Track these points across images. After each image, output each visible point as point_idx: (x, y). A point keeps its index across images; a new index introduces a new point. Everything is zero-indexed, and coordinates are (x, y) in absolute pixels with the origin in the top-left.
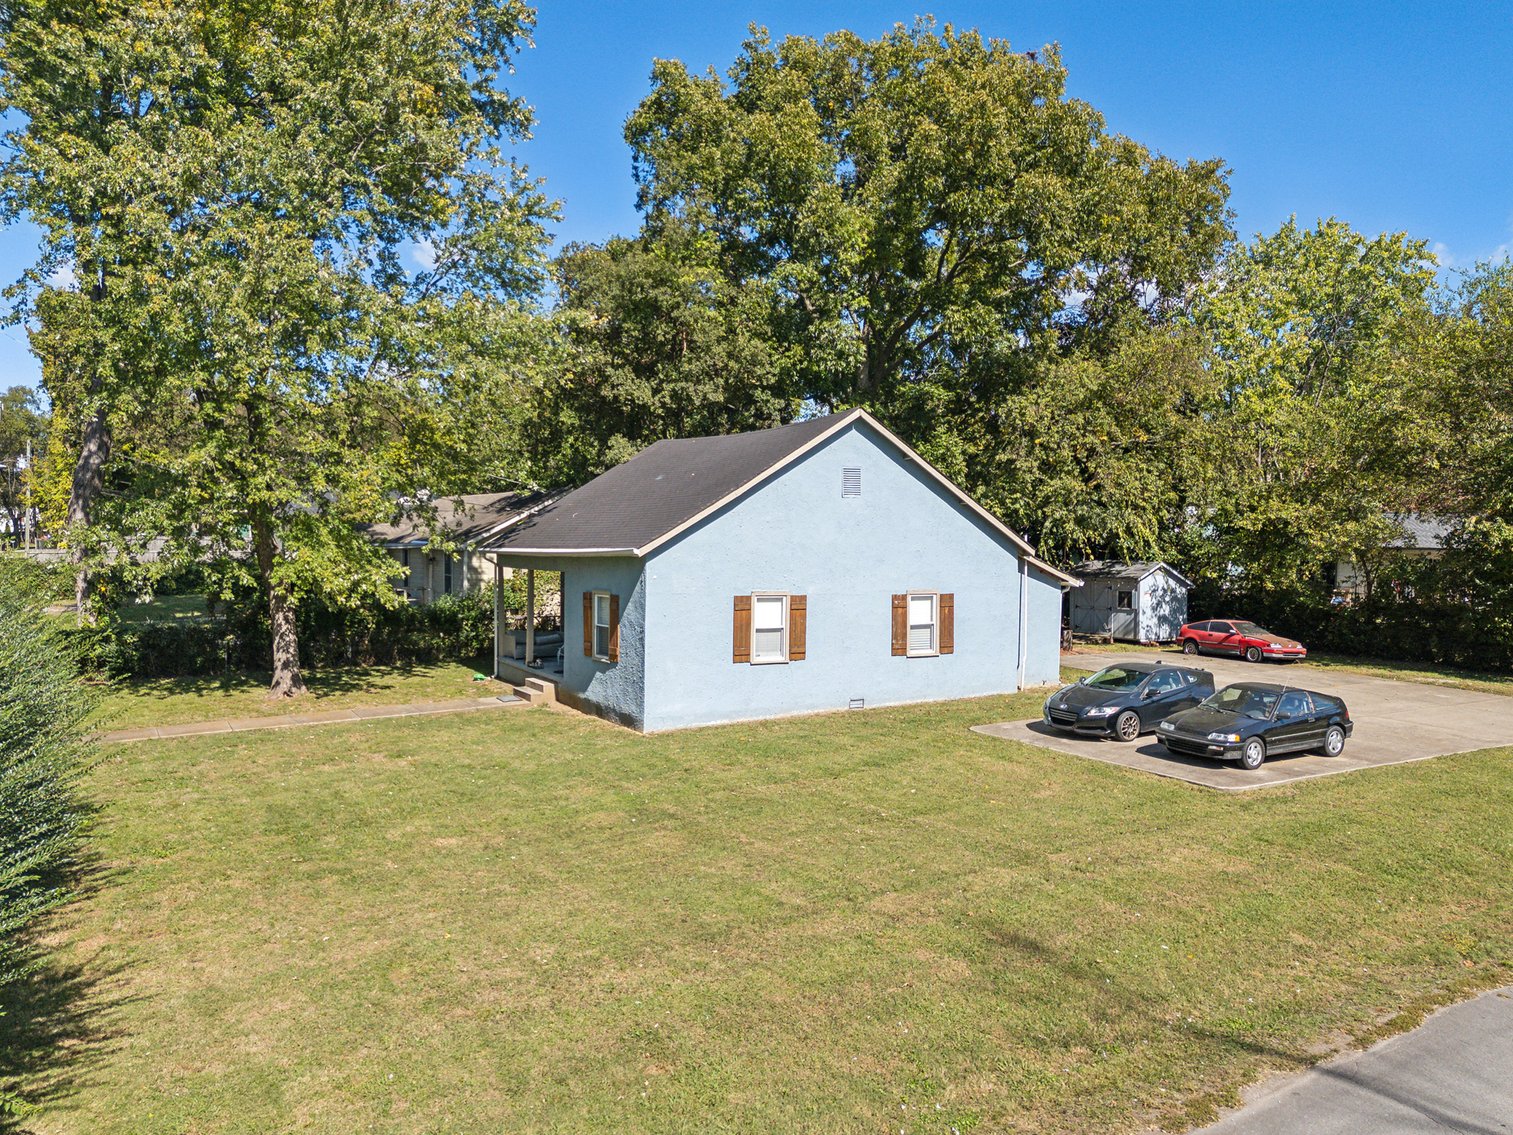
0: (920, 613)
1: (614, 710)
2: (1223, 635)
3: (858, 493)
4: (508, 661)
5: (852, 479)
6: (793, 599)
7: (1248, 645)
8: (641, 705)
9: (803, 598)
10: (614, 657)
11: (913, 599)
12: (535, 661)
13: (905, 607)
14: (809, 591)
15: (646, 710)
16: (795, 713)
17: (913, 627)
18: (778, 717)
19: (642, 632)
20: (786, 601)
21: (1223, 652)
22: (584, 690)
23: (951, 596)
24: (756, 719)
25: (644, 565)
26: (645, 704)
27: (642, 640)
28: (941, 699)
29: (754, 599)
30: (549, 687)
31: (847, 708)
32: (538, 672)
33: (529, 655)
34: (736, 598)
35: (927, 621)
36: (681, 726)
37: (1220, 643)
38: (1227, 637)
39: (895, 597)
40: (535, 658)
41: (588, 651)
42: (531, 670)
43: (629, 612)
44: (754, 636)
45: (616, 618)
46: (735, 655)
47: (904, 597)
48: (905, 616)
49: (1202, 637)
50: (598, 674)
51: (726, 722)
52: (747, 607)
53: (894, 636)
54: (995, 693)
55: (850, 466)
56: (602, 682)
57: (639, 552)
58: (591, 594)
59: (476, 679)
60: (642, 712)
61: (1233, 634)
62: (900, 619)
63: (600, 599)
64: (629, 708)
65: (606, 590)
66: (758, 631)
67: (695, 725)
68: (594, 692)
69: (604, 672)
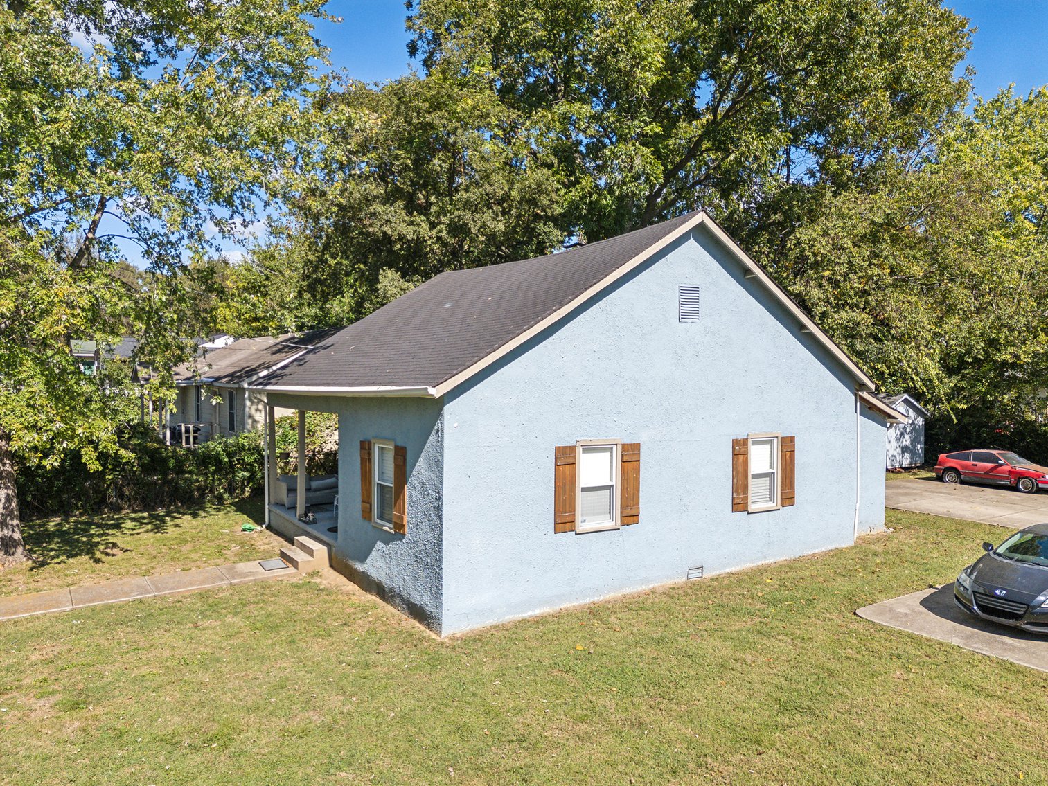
0: (761, 460)
1: (401, 596)
2: (990, 465)
3: (696, 317)
4: (278, 511)
5: (689, 301)
6: (625, 448)
7: (1020, 476)
8: (437, 596)
9: (637, 447)
10: (399, 527)
11: (754, 443)
12: (306, 515)
13: (746, 454)
14: (643, 438)
15: (445, 605)
16: (628, 591)
17: (754, 476)
18: (608, 597)
19: (439, 499)
20: (617, 451)
21: (990, 482)
22: (363, 560)
23: (792, 439)
24: (582, 602)
25: (441, 409)
26: (444, 597)
27: (439, 509)
28: (781, 559)
29: (579, 450)
30: (320, 550)
31: (684, 579)
32: (309, 529)
33: (301, 507)
34: (557, 449)
35: (766, 470)
36: (490, 622)
37: (986, 473)
38: (993, 469)
39: (735, 442)
40: (308, 510)
41: (367, 514)
42: (302, 525)
43: (420, 470)
44: (579, 495)
45: (402, 476)
46: (556, 523)
47: (744, 442)
48: (746, 463)
49: (966, 467)
50: (379, 545)
51: (546, 610)
52: (571, 461)
53: (735, 489)
54: (833, 547)
55: (688, 283)
56: (383, 555)
57: (436, 392)
58: (369, 443)
59: (244, 530)
60: (439, 605)
61: (1002, 465)
62: (741, 469)
63: (381, 449)
64: (422, 598)
65: (389, 439)
66: (584, 490)
67: (509, 617)
68: (375, 565)
69: (387, 543)
